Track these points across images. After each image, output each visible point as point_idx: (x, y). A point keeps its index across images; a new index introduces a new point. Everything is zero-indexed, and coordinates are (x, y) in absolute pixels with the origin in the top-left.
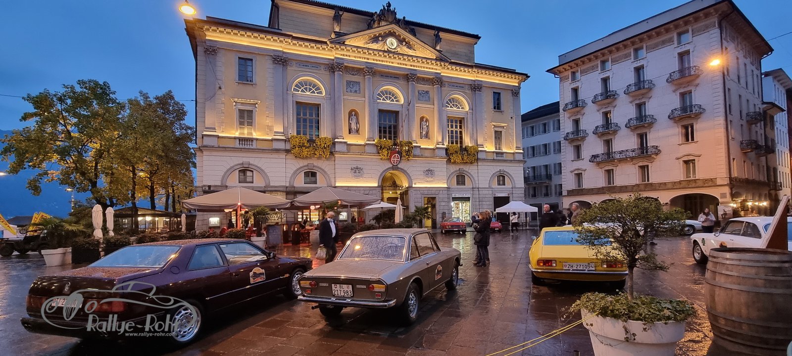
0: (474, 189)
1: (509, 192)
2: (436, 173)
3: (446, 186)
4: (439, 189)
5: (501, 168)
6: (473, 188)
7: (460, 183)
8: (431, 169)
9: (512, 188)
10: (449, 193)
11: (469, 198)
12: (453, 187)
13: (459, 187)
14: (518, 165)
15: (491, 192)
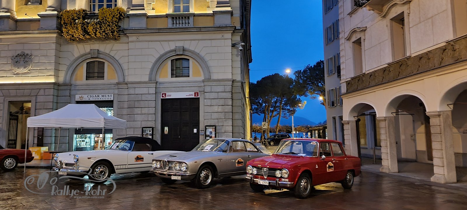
0: (120, 86)
1: (197, 90)
2: (36, 60)
3: (52, 80)
4: (37, 87)
5: (180, 44)
6: (118, 84)
7: (96, 75)
8: (26, 52)
9: (203, 81)
10: (67, 93)
11: (112, 101)
12: (78, 82)
13: (90, 82)
14: (219, 36)
15: (153, 91)
